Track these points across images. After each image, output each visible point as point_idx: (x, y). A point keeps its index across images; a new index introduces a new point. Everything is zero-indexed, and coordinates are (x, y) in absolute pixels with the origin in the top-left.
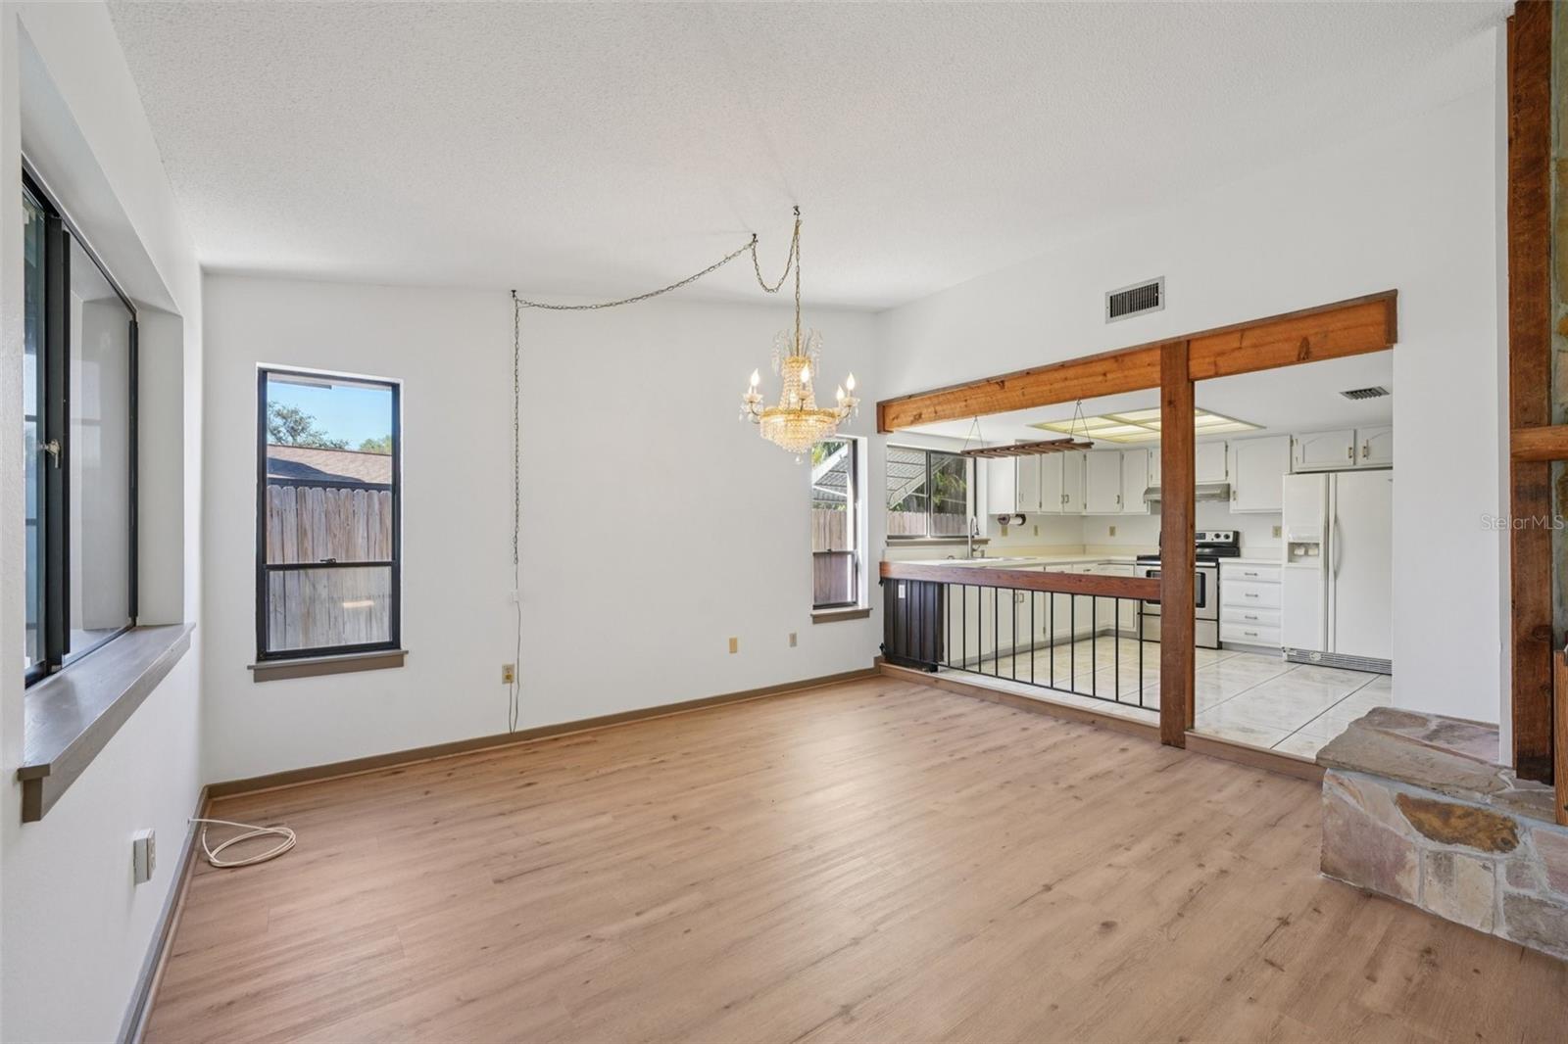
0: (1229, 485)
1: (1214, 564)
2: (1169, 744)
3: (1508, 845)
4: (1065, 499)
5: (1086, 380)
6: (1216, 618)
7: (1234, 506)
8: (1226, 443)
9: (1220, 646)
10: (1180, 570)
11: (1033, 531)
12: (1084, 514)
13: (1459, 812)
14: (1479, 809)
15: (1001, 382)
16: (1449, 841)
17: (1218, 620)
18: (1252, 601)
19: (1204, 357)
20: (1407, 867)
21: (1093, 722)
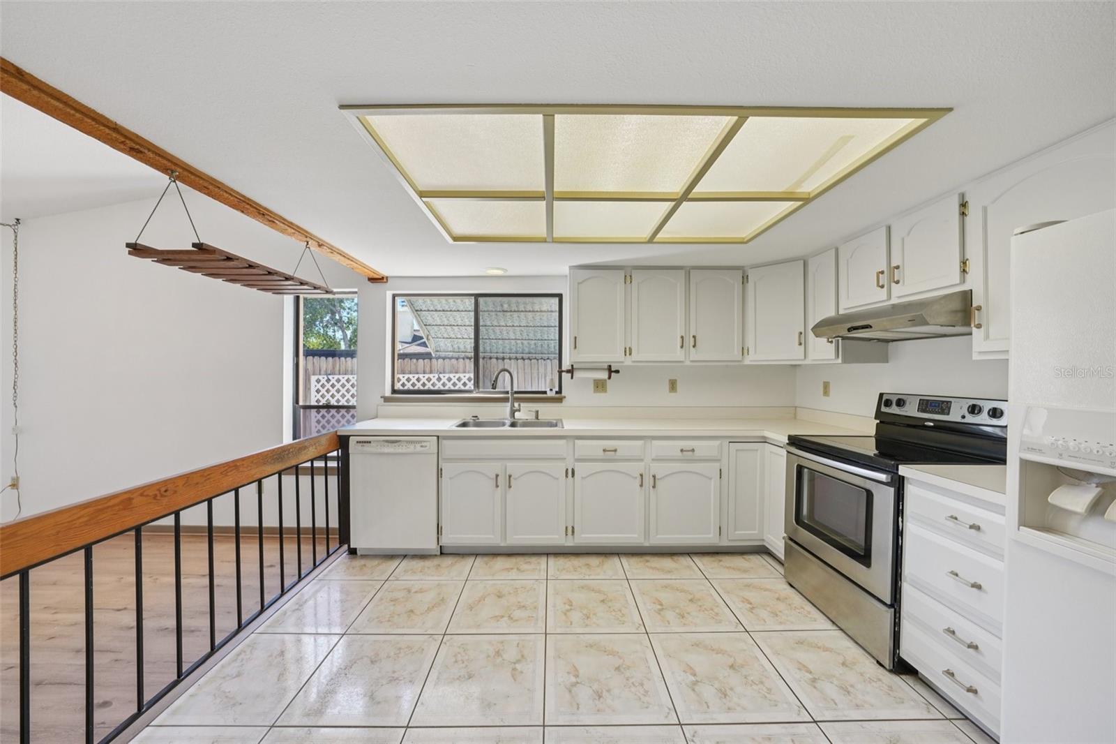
0: (967, 296)
1: (886, 477)
4: (690, 341)
6: (889, 600)
7: (981, 341)
8: (963, 196)
11: (667, 387)
17: (896, 609)
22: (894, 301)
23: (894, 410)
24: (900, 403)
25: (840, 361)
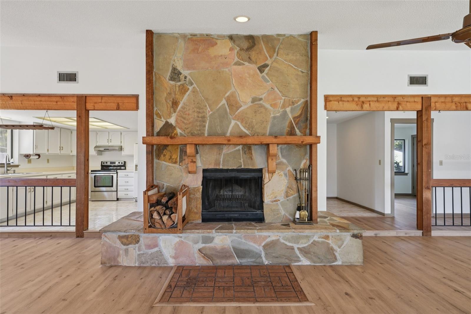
0: (122, 146)
1: (116, 172)
2: (78, 237)
3: (138, 242)
4: (61, 148)
5: (49, 103)
6: (116, 190)
7: (123, 153)
8: (121, 132)
9: (118, 199)
10: (82, 175)
11: (47, 161)
12: (71, 154)
13: (130, 236)
14: (133, 234)
15: (11, 97)
16: (128, 245)
17: (117, 191)
18: (127, 184)
19: (91, 103)
20: (120, 255)
21: (51, 236)
22: (109, 145)
23: (105, 164)
24: (106, 163)
25: (97, 155)
